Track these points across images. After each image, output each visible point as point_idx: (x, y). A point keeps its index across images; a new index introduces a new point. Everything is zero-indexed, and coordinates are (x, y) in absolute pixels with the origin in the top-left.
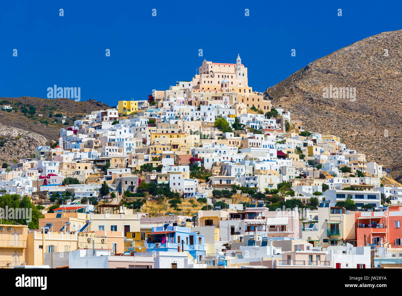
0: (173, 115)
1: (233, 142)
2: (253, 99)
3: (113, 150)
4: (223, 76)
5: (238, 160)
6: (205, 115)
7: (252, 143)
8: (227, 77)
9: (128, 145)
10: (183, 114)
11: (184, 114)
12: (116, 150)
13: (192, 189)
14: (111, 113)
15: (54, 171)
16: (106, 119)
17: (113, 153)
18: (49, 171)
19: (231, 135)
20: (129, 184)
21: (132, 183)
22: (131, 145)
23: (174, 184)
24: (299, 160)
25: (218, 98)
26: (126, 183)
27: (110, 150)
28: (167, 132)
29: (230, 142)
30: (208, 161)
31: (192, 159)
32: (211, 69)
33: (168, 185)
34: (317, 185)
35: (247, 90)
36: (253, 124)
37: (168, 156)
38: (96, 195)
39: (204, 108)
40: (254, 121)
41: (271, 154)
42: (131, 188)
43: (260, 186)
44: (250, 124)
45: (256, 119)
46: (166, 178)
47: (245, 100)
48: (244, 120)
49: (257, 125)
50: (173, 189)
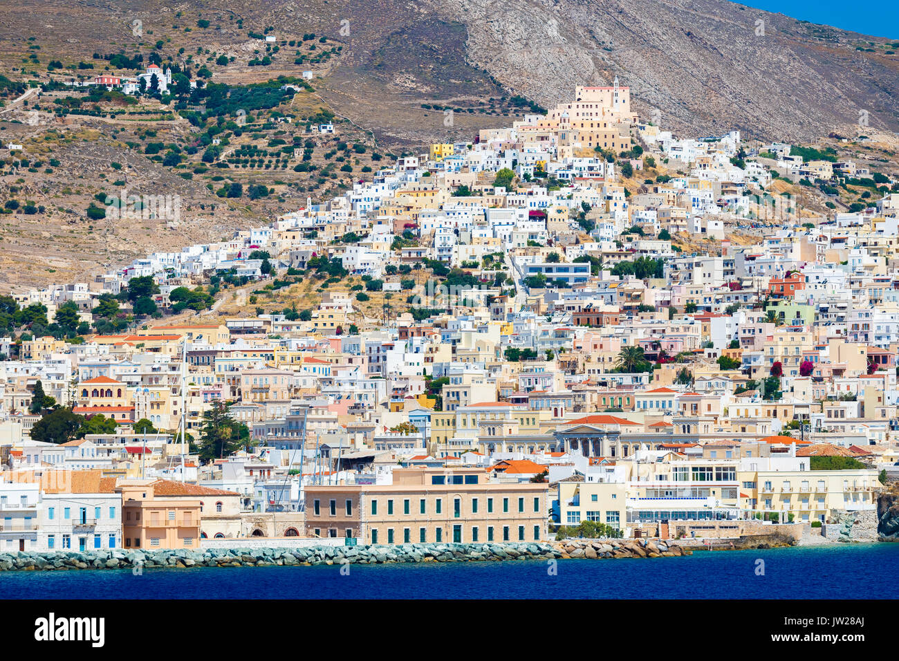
1: (494, 200)
4: (583, 106)
6: (498, 164)
7: (512, 201)
8: (590, 106)
13: (368, 264)
14: (408, 162)
16: (402, 169)
20: (302, 259)
21: (304, 257)
23: (348, 258)
24: (566, 221)
26: (298, 258)
28: (419, 189)
29: (489, 200)
30: (425, 228)
31: (406, 226)
32: (579, 97)
33: (341, 260)
34: (545, 254)
35: (602, 125)
36: (562, 172)
37: (380, 223)
38: (259, 273)
39: (509, 153)
40: (570, 167)
41: (521, 216)
42: (302, 264)
43: (458, 258)
44: (559, 172)
45: (575, 165)
46: (343, 251)
47: (594, 138)
48: (552, 169)
49: (570, 172)
50: (346, 265)
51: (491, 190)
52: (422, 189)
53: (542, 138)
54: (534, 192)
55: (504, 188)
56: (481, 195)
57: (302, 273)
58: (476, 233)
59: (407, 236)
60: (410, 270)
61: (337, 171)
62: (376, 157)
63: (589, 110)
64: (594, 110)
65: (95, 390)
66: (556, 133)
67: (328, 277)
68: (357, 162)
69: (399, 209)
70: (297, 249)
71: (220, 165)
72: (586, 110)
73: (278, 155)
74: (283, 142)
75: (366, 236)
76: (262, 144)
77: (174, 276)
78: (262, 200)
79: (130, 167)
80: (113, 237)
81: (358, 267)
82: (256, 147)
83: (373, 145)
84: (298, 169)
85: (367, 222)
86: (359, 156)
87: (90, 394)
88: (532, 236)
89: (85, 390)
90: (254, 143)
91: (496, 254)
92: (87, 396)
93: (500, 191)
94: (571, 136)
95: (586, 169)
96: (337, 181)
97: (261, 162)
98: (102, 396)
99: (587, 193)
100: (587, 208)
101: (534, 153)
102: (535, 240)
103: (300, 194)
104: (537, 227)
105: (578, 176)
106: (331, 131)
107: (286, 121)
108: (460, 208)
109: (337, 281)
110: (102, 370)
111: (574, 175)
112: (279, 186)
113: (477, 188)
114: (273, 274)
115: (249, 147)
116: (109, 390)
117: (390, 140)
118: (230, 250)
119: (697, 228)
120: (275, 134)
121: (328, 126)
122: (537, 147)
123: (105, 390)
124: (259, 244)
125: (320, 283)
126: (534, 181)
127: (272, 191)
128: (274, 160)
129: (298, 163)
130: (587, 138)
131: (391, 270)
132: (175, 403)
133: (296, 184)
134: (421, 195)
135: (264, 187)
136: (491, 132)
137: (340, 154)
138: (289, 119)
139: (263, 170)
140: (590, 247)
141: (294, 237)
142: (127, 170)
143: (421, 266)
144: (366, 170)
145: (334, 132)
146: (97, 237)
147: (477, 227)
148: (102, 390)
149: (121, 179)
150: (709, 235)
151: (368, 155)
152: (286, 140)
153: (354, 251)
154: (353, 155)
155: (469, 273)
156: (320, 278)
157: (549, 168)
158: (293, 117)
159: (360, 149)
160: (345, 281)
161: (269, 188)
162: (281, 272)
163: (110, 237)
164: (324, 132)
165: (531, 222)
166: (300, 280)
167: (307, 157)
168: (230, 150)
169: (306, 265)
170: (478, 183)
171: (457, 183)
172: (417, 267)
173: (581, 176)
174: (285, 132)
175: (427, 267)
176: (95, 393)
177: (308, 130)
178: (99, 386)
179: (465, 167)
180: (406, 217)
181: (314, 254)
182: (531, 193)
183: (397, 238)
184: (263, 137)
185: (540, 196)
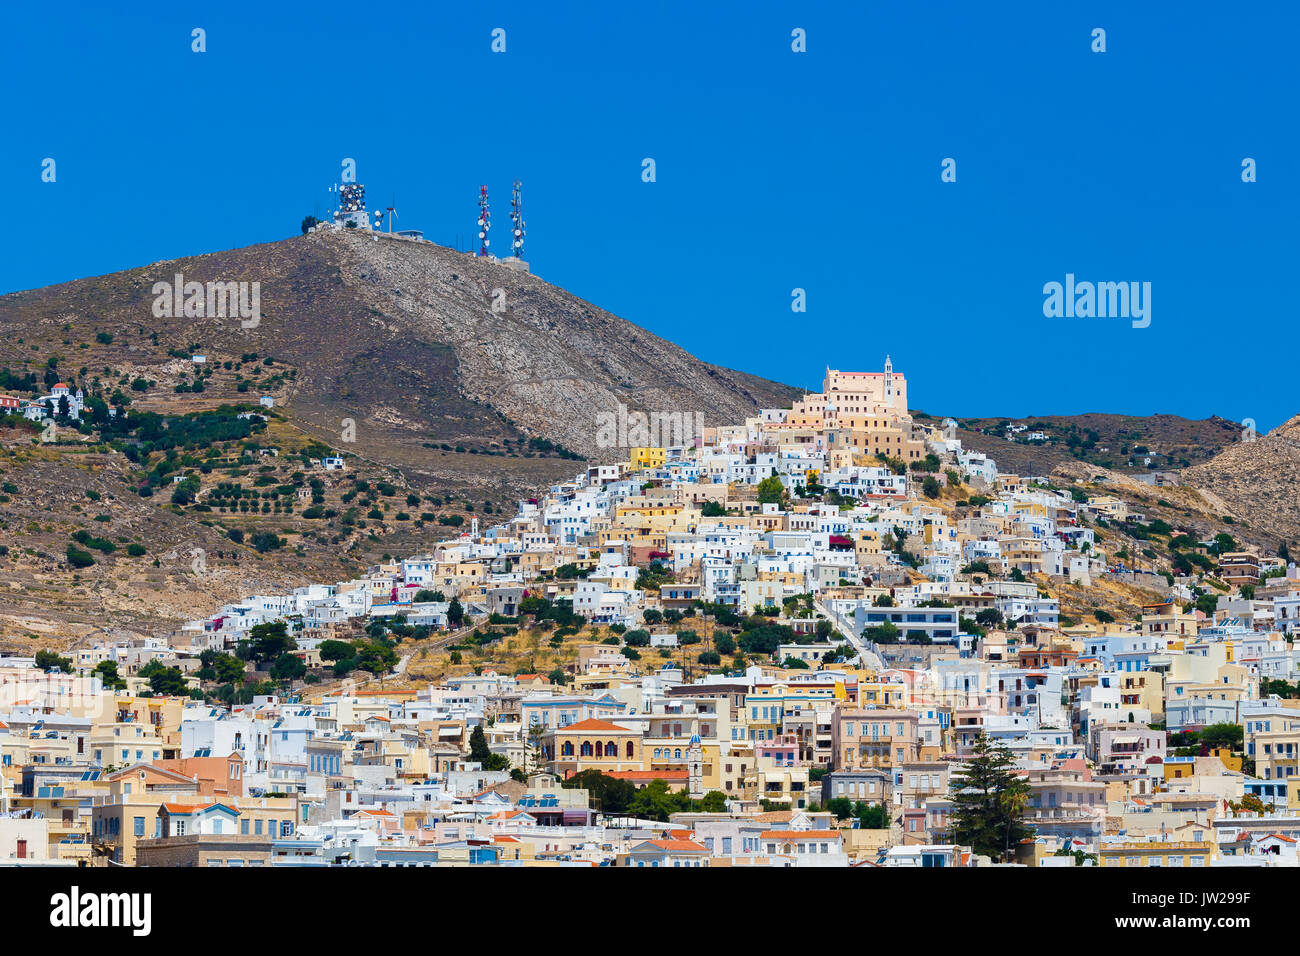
0: (694, 473)
1: (766, 521)
2: (899, 439)
3: (538, 539)
4: (846, 397)
5: (740, 554)
6: (752, 473)
7: (798, 523)
8: (855, 398)
9: (569, 530)
10: (712, 470)
11: (714, 471)
12: (544, 539)
13: (613, 608)
14: (604, 472)
15: (421, 579)
16: (596, 482)
17: (538, 545)
18: (411, 578)
19: (773, 509)
20: (505, 601)
21: (510, 599)
22: (575, 530)
23: (581, 600)
24: (880, 552)
25: (806, 440)
26: (501, 600)
27: (533, 540)
28: (650, 505)
29: (759, 521)
30: (682, 558)
31: (653, 555)
32: (835, 385)
33: (571, 602)
34: (872, 598)
35: (880, 423)
36: (846, 487)
37: (611, 550)
38: (443, 621)
39: (762, 459)
40: (854, 480)
41: (818, 543)
42: (509, 608)
43: (749, 601)
44: (841, 487)
45: (861, 476)
46: (572, 589)
47: (872, 441)
48: (831, 479)
49: (857, 487)
50: (578, 609)
51: (756, 508)
52: (655, 505)
53: (803, 440)
54: (821, 512)
55: (776, 506)
56: (742, 515)
57: (515, 621)
58: (765, 565)
59: (654, 571)
60: (681, 617)
61: (364, 518)
62: (413, 501)
63: (854, 404)
64: (861, 404)
65: (587, 743)
66: (820, 433)
67: (557, 628)
68: (387, 508)
69: (629, 533)
70: (497, 586)
71: (198, 508)
72: (850, 404)
73: (275, 496)
74: (276, 481)
75: (593, 569)
76: (246, 482)
77: (302, 626)
78: (275, 553)
79: (111, 498)
80: (109, 591)
81: (599, 612)
82: (239, 486)
83: (403, 485)
84: (308, 515)
85: (585, 550)
86: (387, 499)
87: (577, 750)
88: (843, 572)
89: (568, 742)
90: (235, 482)
91: (800, 596)
92: (572, 754)
93: (770, 510)
94: (842, 437)
95: (876, 482)
96: (366, 532)
97: (255, 504)
98: (599, 754)
99: (895, 516)
100: (902, 535)
101: (797, 461)
102: (845, 578)
103: (322, 547)
104: (842, 558)
105: (865, 493)
106: (340, 467)
107: (272, 455)
108: (722, 532)
109: (574, 632)
110: (569, 711)
111: (860, 492)
112: (291, 536)
113: (733, 505)
114: (468, 622)
115: (230, 486)
116: (611, 743)
117: (424, 480)
118: (377, 592)
119: (1057, 567)
120: (261, 470)
121: (336, 460)
122: (801, 450)
123: (605, 742)
124: (420, 583)
125: (548, 636)
126: (809, 497)
127: (284, 541)
128: (272, 503)
129: (305, 507)
130: (861, 442)
131: (651, 617)
132: (729, 768)
133: (314, 535)
134: (657, 513)
135: (274, 536)
136: (724, 430)
137: (360, 496)
138: (276, 452)
139: (260, 515)
140: (928, 590)
141: (474, 573)
142: (108, 502)
143: (694, 613)
144: (402, 517)
145: (344, 468)
146: (87, 590)
147: (762, 556)
148: (599, 744)
149: (102, 511)
150: (1073, 578)
151: (400, 499)
152: (279, 479)
153: (589, 590)
154: (381, 498)
155: (772, 622)
156: (547, 628)
157: (825, 481)
158: (279, 449)
159: (389, 491)
160: (585, 633)
161: (281, 537)
162: (480, 620)
163: (105, 592)
164: (330, 467)
165: (835, 553)
166: (514, 632)
167: (318, 498)
168: (205, 491)
169: (516, 610)
170: (731, 499)
171: (700, 499)
172: (690, 613)
173: (870, 492)
174: (274, 468)
175: (705, 613)
176: (586, 748)
177: (308, 465)
178: (593, 736)
179: (701, 476)
180: (646, 543)
181: (526, 594)
182: (815, 513)
183: (642, 572)
184: (245, 473)
185: (831, 516)
